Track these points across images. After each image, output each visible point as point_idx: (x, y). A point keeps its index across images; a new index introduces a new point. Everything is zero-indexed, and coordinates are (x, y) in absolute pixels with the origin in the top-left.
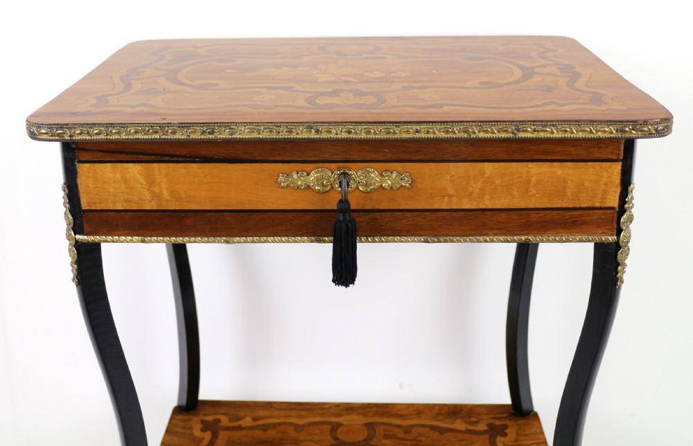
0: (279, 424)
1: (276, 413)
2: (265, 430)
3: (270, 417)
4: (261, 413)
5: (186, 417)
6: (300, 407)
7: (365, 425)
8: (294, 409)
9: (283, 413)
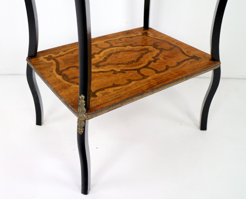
0: (75, 50)
1: (70, 48)
2: (72, 53)
3: (69, 49)
4: (64, 49)
5: (36, 59)
6: (76, 44)
7: (105, 42)
8: (75, 45)
9: (72, 47)
